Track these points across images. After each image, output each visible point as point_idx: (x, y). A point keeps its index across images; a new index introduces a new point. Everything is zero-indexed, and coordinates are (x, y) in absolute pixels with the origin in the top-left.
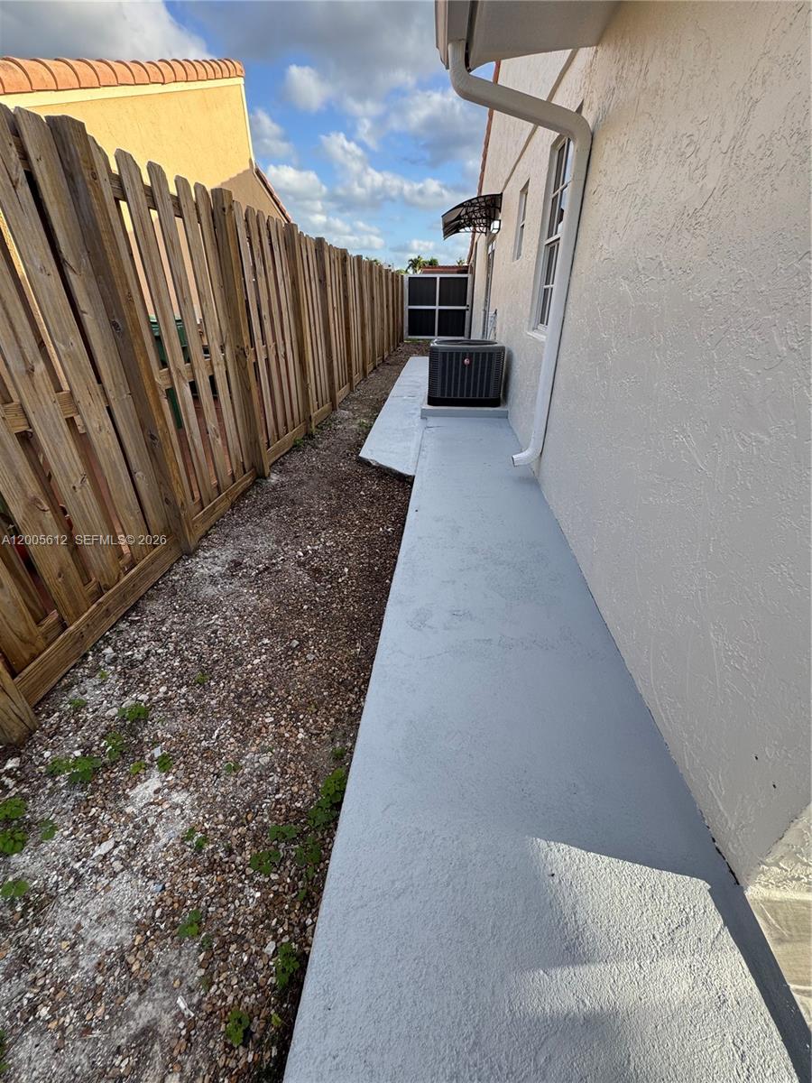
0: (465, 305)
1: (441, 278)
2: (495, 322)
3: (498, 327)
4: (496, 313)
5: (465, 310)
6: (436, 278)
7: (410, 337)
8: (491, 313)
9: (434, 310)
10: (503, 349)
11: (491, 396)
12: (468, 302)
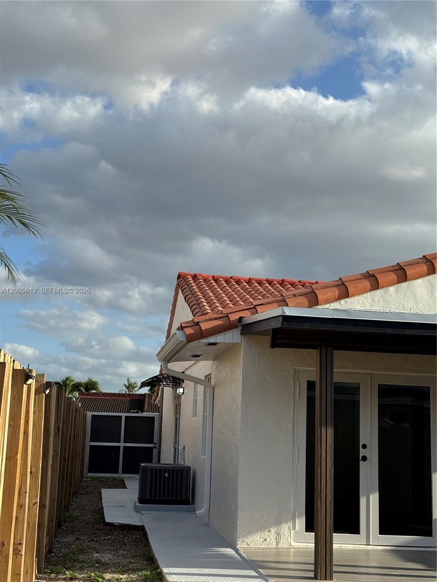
0: (152, 442)
1: (126, 417)
2: (184, 455)
3: (186, 458)
4: (184, 448)
5: (151, 449)
6: (121, 417)
7: (90, 474)
8: (181, 448)
9: (119, 447)
10: (189, 468)
11: (183, 498)
12: (156, 440)
